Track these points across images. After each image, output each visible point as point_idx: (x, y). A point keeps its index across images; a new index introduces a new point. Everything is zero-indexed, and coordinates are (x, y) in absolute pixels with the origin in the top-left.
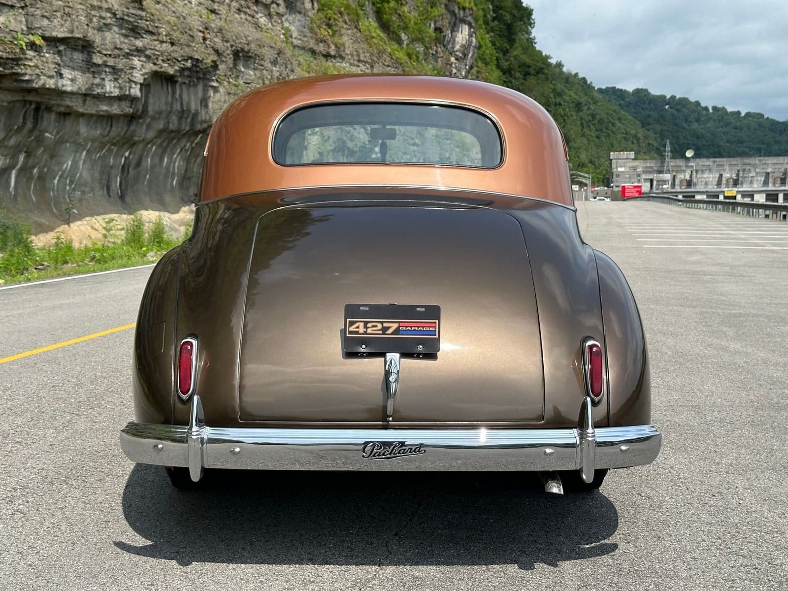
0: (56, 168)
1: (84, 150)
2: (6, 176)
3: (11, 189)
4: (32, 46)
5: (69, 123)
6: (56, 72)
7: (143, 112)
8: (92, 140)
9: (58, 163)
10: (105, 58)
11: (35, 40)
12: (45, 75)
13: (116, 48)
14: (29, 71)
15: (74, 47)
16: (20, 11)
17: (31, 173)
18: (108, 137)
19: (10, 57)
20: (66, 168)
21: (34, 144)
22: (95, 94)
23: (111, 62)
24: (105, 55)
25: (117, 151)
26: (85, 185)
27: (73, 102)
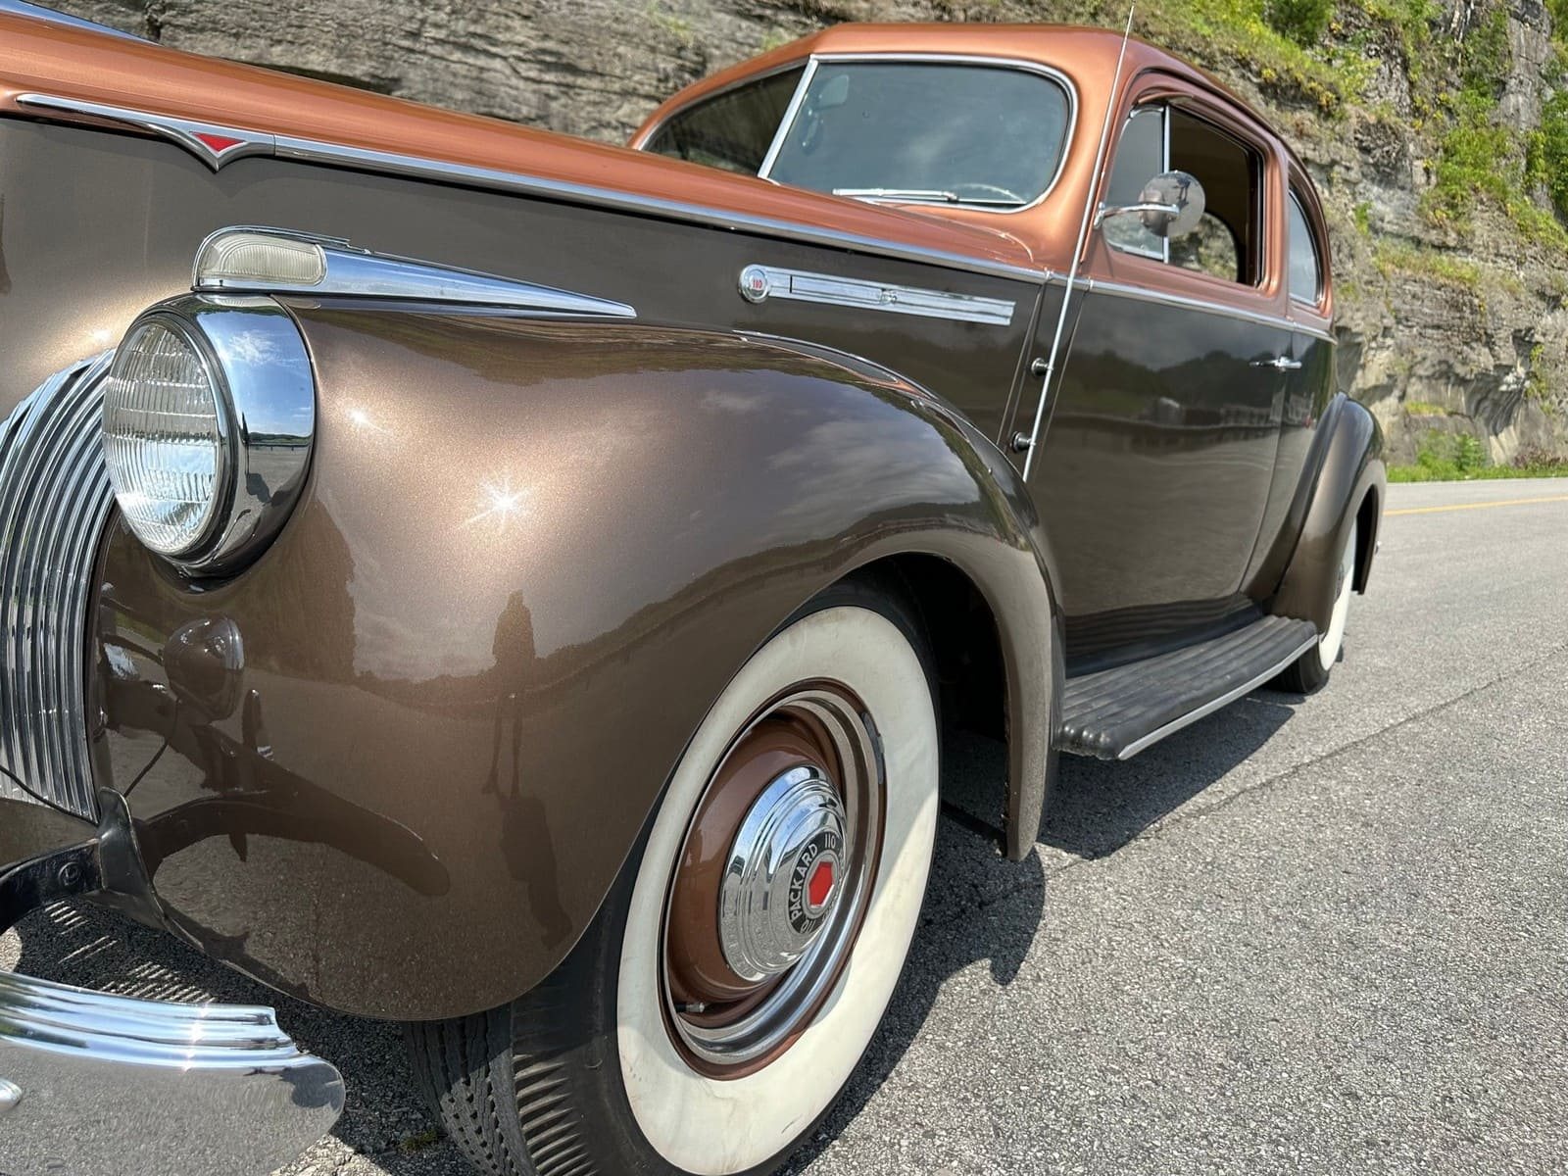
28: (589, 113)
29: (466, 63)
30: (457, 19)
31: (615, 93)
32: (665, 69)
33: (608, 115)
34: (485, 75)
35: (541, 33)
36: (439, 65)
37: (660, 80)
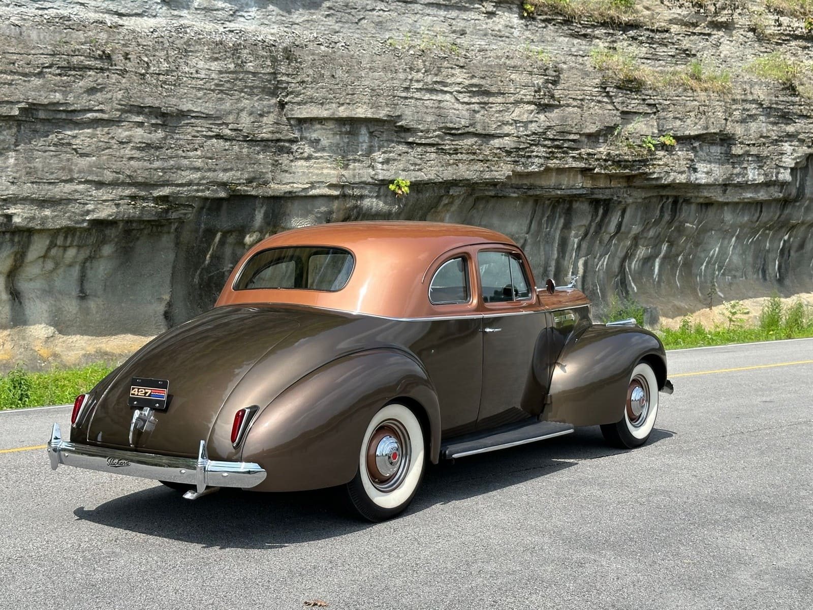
0: (703, 255)
1: (733, 236)
2: (649, 264)
3: (655, 277)
4: (663, 146)
5: (711, 213)
6: (687, 167)
7: (798, 196)
8: (740, 227)
9: (704, 250)
10: (748, 148)
11: (665, 141)
12: (675, 171)
13: (761, 137)
14: (657, 170)
15: (712, 142)
16: (652, 116)
17: (676, 261)
18: (758, 223)
19: (637, 159)
20: (713, 255)
21: (675, 234)
22: (734, 184)
23: (754, 151)
24: (748, 145)
25: (774, 235)
26: (737, 270)
27: (710, 192)
28: (497, 117)
29: (432, 99)
30: (428, 75)
31: (511, 103)
32: (538, 84)
33: (508, 117)
34: (441, 105)
35: (470, 75)
36: (419, 103)
37: (536, 92)
